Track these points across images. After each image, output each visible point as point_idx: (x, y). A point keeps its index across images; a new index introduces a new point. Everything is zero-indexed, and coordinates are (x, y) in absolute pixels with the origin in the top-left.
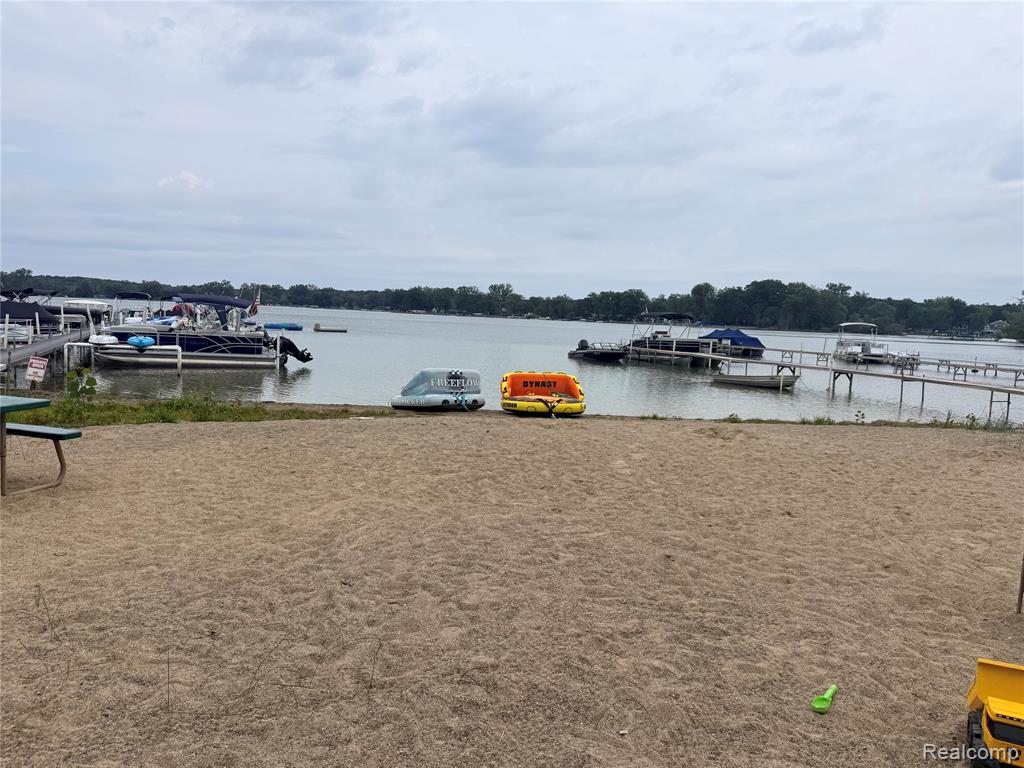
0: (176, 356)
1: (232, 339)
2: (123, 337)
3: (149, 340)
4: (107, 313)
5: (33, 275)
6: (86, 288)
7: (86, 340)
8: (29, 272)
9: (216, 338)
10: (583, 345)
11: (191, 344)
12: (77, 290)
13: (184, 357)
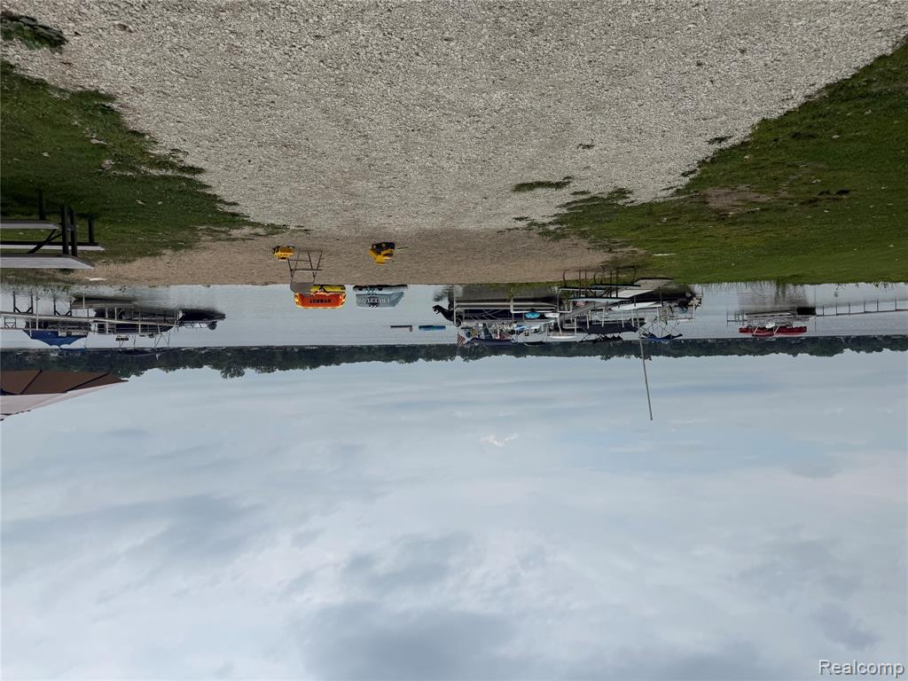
0: (514, 306)
1: (482, 318)
2: (542, 317)
3: (528, 316)
4: (550, 331)
5: (600, 356)
6: (566, 349)
7: (561, 314)
8: (602, 359)
9: (491, 318)
10: (213, 326)
11: (505, 314)
12: (570, 347)
13: (509, 306)
